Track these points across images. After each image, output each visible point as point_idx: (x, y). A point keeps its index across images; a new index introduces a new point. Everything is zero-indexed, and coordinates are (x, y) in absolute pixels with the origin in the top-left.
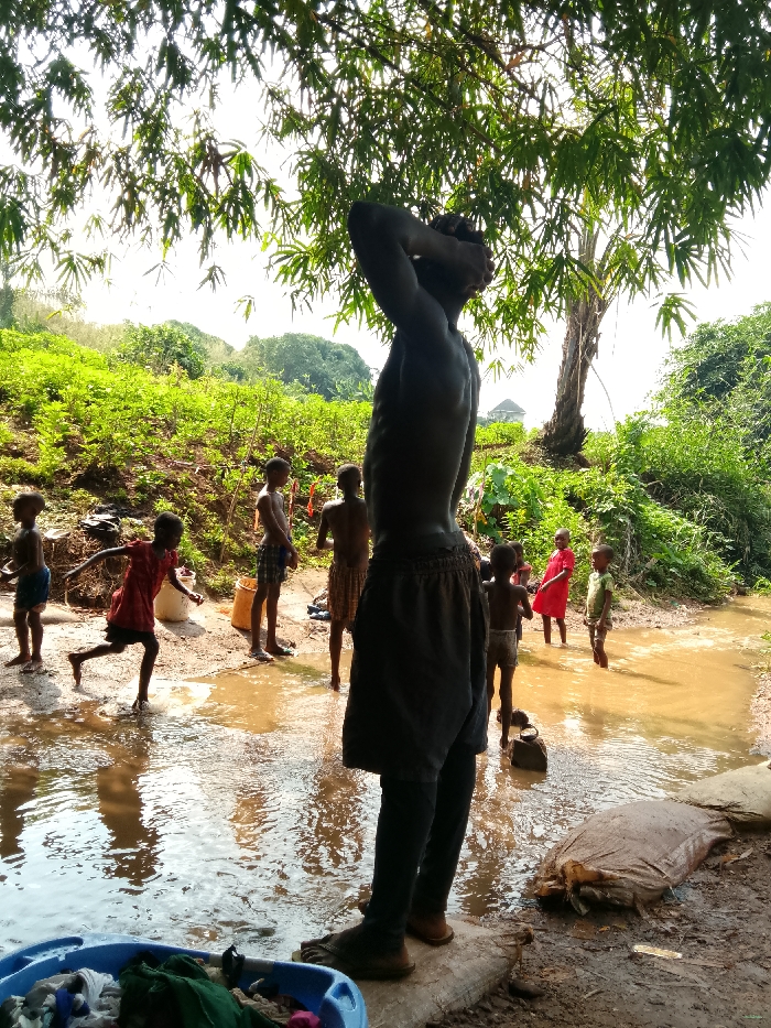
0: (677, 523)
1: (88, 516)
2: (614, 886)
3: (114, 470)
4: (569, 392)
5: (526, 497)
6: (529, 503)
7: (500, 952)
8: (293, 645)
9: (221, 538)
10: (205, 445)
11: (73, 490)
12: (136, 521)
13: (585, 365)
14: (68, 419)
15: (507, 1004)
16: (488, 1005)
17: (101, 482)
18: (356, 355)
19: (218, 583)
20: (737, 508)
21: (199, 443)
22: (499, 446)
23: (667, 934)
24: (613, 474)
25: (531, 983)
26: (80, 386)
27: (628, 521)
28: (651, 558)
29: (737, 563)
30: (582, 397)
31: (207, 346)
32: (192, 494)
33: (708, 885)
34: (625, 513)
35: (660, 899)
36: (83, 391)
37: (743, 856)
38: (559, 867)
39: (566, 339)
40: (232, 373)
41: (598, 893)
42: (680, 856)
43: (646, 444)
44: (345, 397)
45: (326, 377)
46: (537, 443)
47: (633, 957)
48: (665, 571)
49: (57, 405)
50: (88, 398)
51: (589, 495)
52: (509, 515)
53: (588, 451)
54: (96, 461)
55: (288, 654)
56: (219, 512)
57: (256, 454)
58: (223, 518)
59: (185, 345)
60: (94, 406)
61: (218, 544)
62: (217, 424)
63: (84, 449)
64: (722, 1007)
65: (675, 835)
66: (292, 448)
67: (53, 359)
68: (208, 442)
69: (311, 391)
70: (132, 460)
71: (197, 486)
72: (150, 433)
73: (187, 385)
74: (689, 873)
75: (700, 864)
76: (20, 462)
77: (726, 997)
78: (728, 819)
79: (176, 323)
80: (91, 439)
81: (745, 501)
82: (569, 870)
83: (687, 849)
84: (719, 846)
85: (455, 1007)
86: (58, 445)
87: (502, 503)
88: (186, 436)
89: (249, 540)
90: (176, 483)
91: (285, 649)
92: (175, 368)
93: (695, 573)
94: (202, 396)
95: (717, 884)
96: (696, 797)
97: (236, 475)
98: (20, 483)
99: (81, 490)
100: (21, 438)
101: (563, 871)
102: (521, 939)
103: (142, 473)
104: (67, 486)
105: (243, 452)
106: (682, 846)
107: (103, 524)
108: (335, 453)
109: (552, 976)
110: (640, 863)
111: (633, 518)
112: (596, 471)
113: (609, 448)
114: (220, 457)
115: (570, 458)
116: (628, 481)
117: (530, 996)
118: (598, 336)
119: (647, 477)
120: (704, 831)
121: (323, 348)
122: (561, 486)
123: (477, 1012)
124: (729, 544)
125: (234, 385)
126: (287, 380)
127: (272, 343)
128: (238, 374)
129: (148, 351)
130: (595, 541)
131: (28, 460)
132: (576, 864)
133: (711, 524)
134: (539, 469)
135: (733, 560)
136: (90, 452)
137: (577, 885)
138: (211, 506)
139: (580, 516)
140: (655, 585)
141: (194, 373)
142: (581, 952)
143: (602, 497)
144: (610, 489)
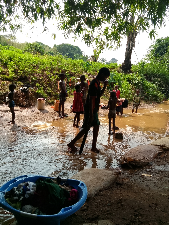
0: (152, 85)
1: (21, 87)
2: (138, 162)
3: (26, 77)
4: (128, 55)
5: (118, 80)
6: (119, 82)
7: (114, 176)
8: (68, 114)
9: (51, 91)
10: (46, 71)
11: (17, 81)
12: (32, 88)
13: (132, 49)
14: (15, 65)
15: (116, 186)
16: (112, 186)
17: (23, 80)
18: (79, 48)
19: (51, 101)
20: (165, 81)
21: (44, 70)
22: (112, 69)
23: (149, 171)
24: (138, 74)
25: (120, 182)
26: (17, 58)
27: (141, 85)
28: (146, 93)
30: (131, 56)
31: (45, 47)
32: (44, 82)
33: (158, 162)
34: (140, 83)
35: (147, 165)
36: (17, 59)
37: (165, 156)
38: (126, 159)
39: (127, 43)
40: (51, 54)
41: (134, 164)
42: (152, 156)
43: (145, 67)
44: (77, 58)
45: (72, 54)
46: (120, 68)
47: (142, 176)
48: (149, 96)
49: (12, 62)
50: (19, 60)
51: (132, 79)
52: (114, 84)
53: (132, 69)
54: (22, 75)
55: (67, 116)
56: (50, 86)
57: (57, 72)
58: (51, 87)
59: (40, 47)
60: (20, 62)
61: (50, 93)
62: (48, 66)
63: (19, 72)
64: (160, 186)
65: (151, 152)
66: (65, 71)
67: (10, 52)
68: (46, 70)
69: (69, 57)
70: (30, 75)
71: (45, 80)
72: (33, 68)
73: (41, 56)
74: (153, 159)
75: (156, 157)
76: (5, 76)
77: (161, 184)
78: (162, 148)
79: (37, 42)
80: (20, 70)
81: (167, 80)
82: (128, 159)
83: (153, 154)
84: (160, 154)
85: (105, 187)
86: (13, 71)
87: (113, 82)
88: (41, 68)
89: (57, 92)
90: (40, 80)
91: (66, 115)
92: (38, 53)
93: (155, 96)
94: (44, 59)
95: (159, 161)
96: (155, 144)
97: (53, 77)
98: (6, 80)
99: (19, 82)
100: (5, 70)
101: (127, 159)
102: (118, 173)
103: (32, 77)
104: (16, 81)
105: (54, 72)
106: (152, 154)
107: (25, 89)
108: (75, 72)
109: (125, 180)
110: (143, 157)
111: (142, 84)
112: (134, 74)
113: (137, 68)
114: (49, 73)
115: (128, 71)
116: (141, 76)
117: (121, 184)
118: (135, 42)
119: (145, 75)
120: (157, 151)
121: (71, 47)
122: (126, 78)
123: (110, 188)
124: (163, 89)
125: (51, 56)
126: (63, 55)
127: (59, 46)
128: (52, 54)
129: (31, 49)
130: (134, 90)
131: (7, 75)
132: (129, 158)
133: (159, 85)
134: (121, 74)
135: (164, 93)
136: (20, 73)
137: (130, 162)
138: (48, 84)
139: (130, 84)
140: (146, 99)
141: (42, 54)
142: (131, 176)
143: (135, 80)
144: (137, 78)
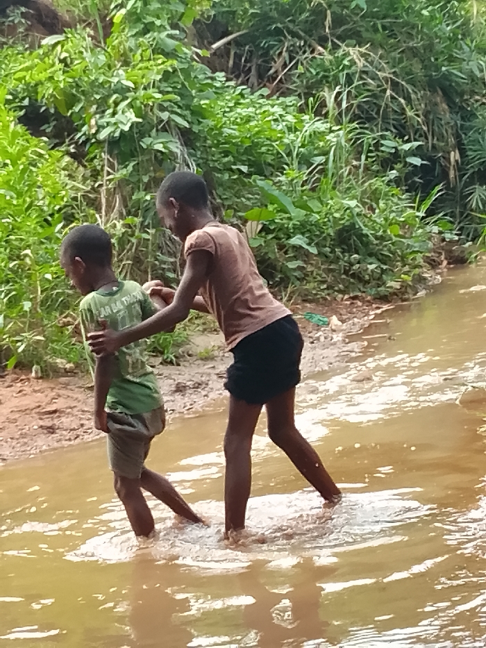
20: (417, 68)
24: (122, 39)
29: (436, 193)
48: (281, 247)
51: (75, 100)
81: (430, 47)
124: (413, 153)
135: (426, 189)
143: (105, 99)
144: (121, 77)
